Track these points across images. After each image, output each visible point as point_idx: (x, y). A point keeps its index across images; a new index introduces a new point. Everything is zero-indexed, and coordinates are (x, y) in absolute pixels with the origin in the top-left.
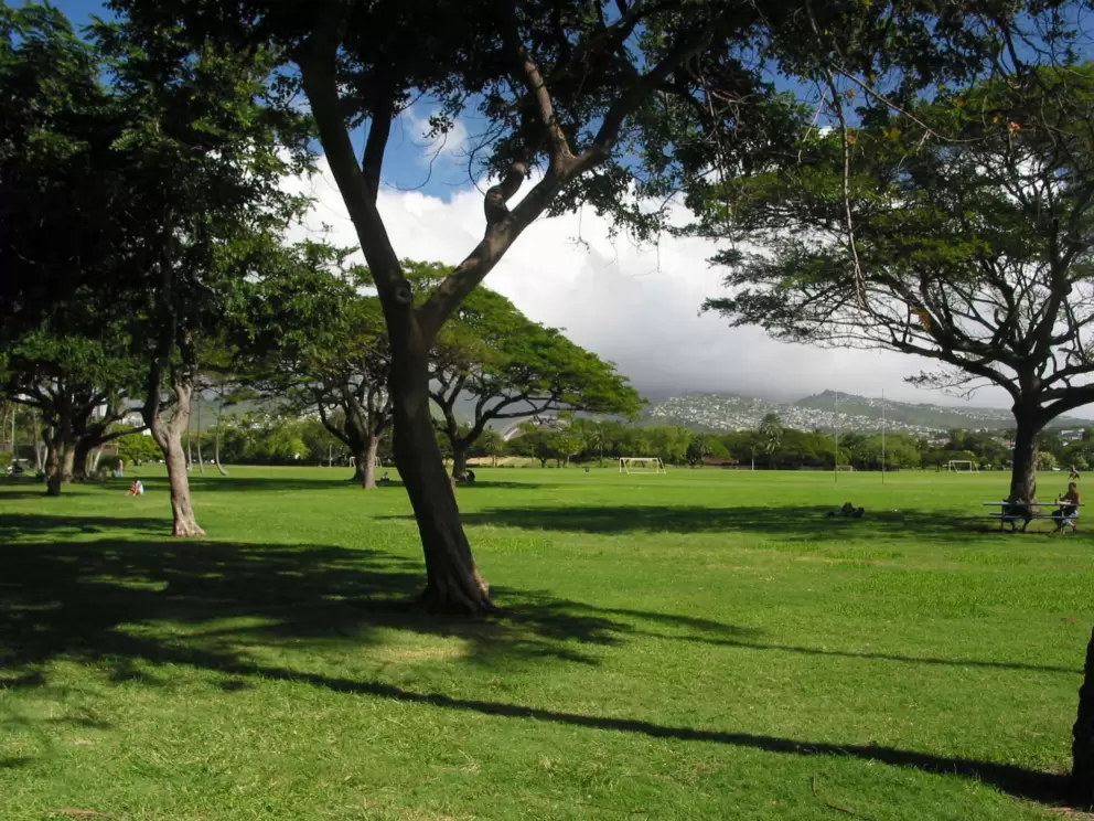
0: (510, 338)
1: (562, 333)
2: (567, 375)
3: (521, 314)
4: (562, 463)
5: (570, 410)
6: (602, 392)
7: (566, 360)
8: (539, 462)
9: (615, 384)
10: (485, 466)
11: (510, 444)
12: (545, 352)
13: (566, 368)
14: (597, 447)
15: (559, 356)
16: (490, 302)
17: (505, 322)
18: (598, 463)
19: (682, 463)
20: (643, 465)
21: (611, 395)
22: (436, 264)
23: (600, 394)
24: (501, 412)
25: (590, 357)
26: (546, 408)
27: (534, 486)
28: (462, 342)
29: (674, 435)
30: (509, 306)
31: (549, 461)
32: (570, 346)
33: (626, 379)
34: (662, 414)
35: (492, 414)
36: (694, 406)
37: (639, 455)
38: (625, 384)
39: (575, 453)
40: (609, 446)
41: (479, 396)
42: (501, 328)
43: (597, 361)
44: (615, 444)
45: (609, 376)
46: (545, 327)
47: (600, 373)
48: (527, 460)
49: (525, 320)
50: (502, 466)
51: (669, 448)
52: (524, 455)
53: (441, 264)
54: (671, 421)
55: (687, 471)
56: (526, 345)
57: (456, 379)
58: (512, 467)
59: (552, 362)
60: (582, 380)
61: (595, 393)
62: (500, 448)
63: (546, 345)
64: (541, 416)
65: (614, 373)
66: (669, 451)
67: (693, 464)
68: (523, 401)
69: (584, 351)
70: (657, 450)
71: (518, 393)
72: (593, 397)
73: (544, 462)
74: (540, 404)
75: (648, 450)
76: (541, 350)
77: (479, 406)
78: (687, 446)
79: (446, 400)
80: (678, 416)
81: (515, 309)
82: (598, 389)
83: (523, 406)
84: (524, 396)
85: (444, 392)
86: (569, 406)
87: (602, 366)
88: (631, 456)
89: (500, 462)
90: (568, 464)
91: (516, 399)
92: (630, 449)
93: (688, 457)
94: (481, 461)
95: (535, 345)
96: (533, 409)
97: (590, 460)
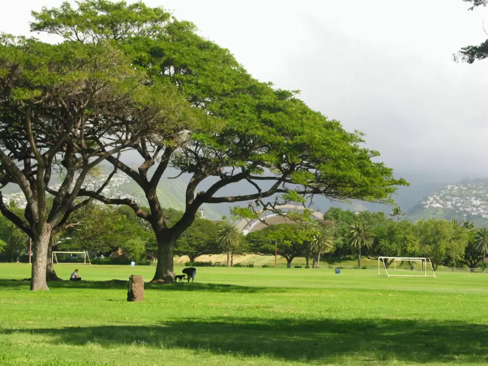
0: (227, 100)
1: (296, 96)
2: (300, 148)
3: (243, 71)
4: (311, 261)
5: (304, 193)
6: (342, 170)
7: (298, 129)
8: (285, 261)
9: (362, 160)
10: (218, 265)
11: (248, 238)
12: (272, 117)
13: (298, 139)
14: (354, 243)
15: (289, 124)
16: (204, 54)
17: (222, 80)
18: (355, 263)
19: (460, 265)
20: (410, 266)
21: (356, 174)
22: (136, 6)
23: (341, 173)
24: (216, 195)
25: (331, 126)
26: (274, 190)
27: (252, 290)
28: (159, 102)
29: (448, 231)
30: (227, 59)
31: (296, 260)
32: (305, 111)
33: (376, 154)
34: (438, 205)
35: (206, 197)
36: (477, 197)
37: (404, 253)
38: (374, 160)
39: (327, 251)
40: (369, 243)
41: (192, 174)
42: (217, 87)
43: (340, 130)
44: (376, 241)
45: (354, 150)
46: (275, 88)
47: (343, 146)
48: (269, 259)
49: (247, 77)
50: (238, 265)
51: (443, 245)
52: (266, 252)
53: (143, 6)
54: (449, 213)
55: (466, 274)
56: (247, 109)
57: (162, 153)
58: (251, 266)
59: (281, 131)
60: (318, 155)
61: (335, 172)
62: (236, 243)
63: (273, 109)
64: (265, 200)
65: (361, 146)
66: (443, 250)
67: (472, 266)
68: (244, 181)
69: (322, 118)
70: (428, 248)
71: (238, 171)
72: (332, 177)
73: (289, 261)
74: (266, 186)
75: (416, 248)
76: (265, 115)
77: (191, 186)
78: (464, 244)
79: (149, 180)
80: (458, 208)
81: (236, 64)
82: (338, 167)
83: (243, 187)
84: (245, 175)
85: (147, 169)
86: (302, 189)
87: (346, 138)
88: (395, 255)
89: (237, 259)
90: (319, 264)
91: (236, 178)
92: (394, 246)
93: (466, 257)
94: (214, 258)
95: (259, 108)
96: (256, 192)
97: (345, 259)
